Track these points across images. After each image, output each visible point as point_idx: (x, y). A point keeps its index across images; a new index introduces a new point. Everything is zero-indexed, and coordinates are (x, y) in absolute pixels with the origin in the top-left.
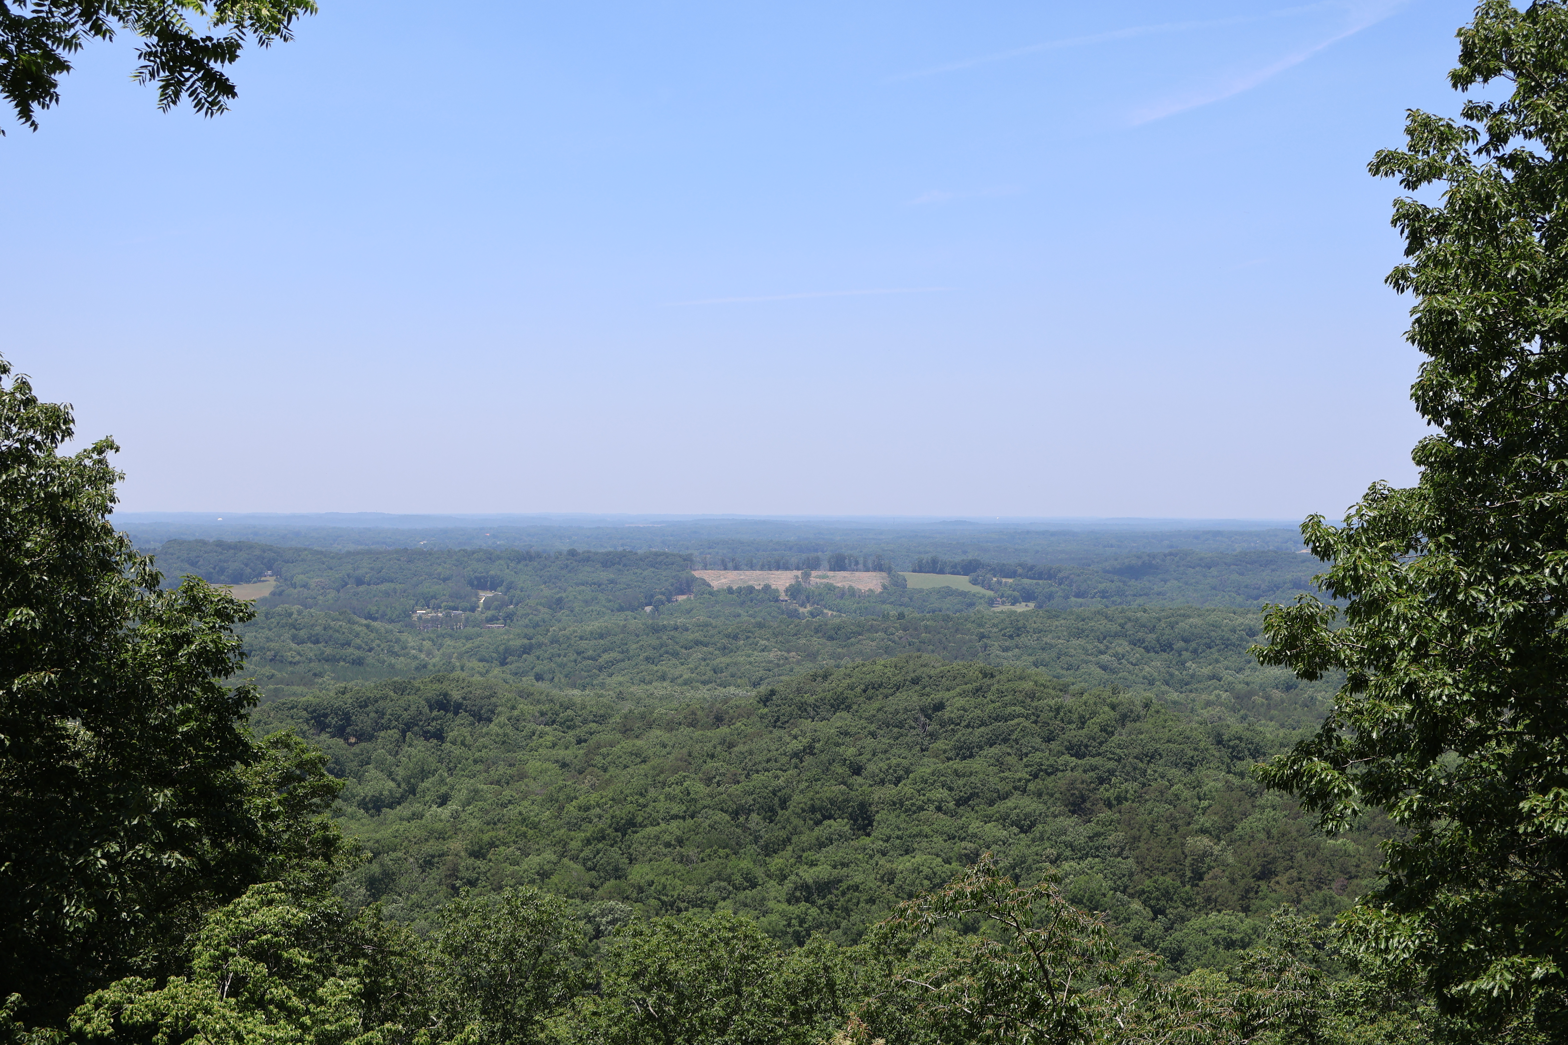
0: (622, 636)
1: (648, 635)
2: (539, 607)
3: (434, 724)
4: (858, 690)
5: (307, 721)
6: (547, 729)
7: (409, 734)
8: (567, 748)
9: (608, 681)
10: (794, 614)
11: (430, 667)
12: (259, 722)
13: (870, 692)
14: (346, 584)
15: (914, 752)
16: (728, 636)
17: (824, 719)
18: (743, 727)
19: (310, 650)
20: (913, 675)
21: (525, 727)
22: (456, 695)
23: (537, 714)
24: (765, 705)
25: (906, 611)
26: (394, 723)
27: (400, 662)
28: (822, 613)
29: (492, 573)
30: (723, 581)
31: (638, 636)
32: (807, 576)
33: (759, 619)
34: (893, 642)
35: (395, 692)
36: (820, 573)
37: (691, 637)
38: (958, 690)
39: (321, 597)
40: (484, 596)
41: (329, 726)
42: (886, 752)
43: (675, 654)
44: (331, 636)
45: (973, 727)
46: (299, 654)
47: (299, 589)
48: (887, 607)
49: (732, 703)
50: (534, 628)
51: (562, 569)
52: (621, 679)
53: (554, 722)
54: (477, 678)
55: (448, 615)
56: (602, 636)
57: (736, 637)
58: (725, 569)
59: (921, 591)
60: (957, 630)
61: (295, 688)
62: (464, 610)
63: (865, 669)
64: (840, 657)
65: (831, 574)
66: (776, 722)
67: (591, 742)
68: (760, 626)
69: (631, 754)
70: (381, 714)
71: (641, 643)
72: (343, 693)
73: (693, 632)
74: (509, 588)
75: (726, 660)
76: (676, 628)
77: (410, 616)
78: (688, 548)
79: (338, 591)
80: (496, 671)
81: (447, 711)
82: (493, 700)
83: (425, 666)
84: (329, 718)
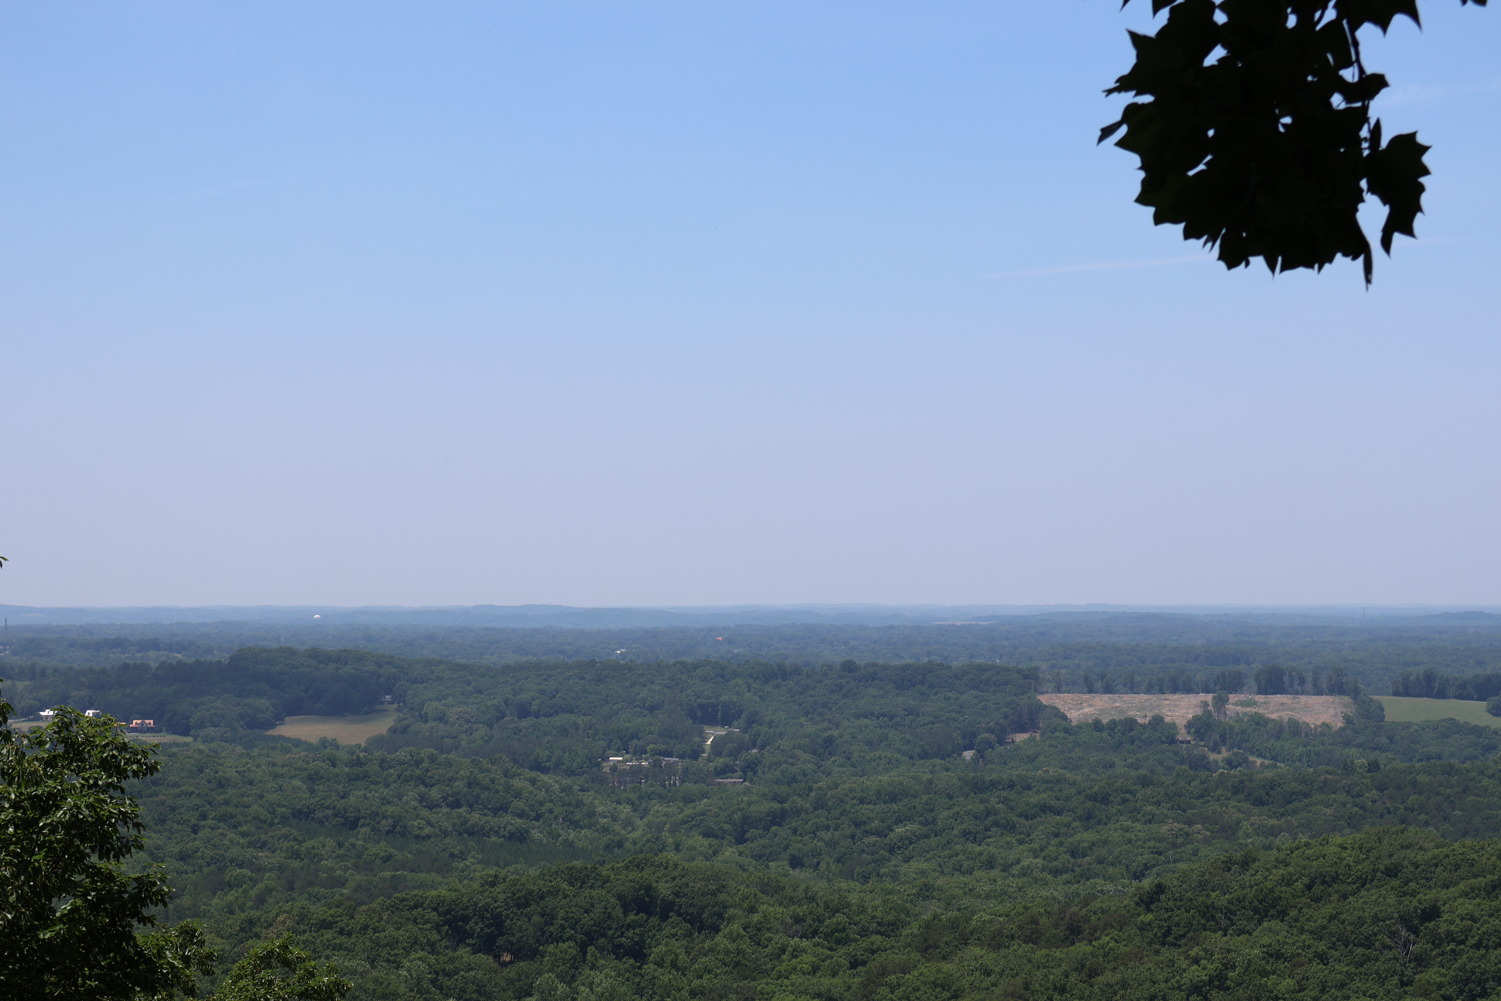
0: (925, 797)
1: (967, 795)
2: (798, 752)
3: (630, 933)
4: (1299, 885)
5: (438, 927)
6: (805, 943)
7: (591, 949)
8: (834, 974)
9: (904, 868)
10: (1200, 764)
11: (628, 845)
12: (365, 927)
13: (1318, 888)
14: (503, 715)
15: (1388, 986)
16: (1093, 798)
17: (1241, 932)
18: (1112, 944)
19: (443, 817)
20: (1387, 862)
21: (770, 940)
22: (664, 889)
23: (789, 920)
24: (1149, 910)
25: (1382, 758)
26: (570, 932)
27: (582, 837)
28: (1246, 761)
29: (725, 698)
30: (1087, 710)
31: (951, 798)
32: (1220, 702)
33: (1142, 772)
34: (1362, 808)
35: (571, 884)
36: (1242, 697)
37: (1035, 799)
38: (1462, 886)
39: (464, 736)
40: (712, 735)
41: (471, 936)
42: (1342, 985)
43: (1011, 828)
44: (478, 797)
45: (1487, 948)
46: (429, 823)
47: (431, 723)
48: (1353, 751)
49: (1096, 905)
50: (789, 784)
51: (833, 691)
52: (924, 866)
53: (815, 933)
54: (700, 863)
55: (657, 764)
56: (894, 798)
57: (1105, 800)
58: (1091, 691)
59: (1407, 726)
60: (1466, 790)
61: (423, 875)
62: (681, 756)
63: (1309, 852)
64: (1274, 832)
65: (1260, 698)
66: (1165, 936)
67: (870, 965)
68: (1144, 782)
69: (935, 984)
70: (549, 917)
71: (956, 809)
72: (493, 884)
73: (1038, 792)
74: (750, 723)
75: (1089, 836)
76: (1011, 786)
77: (598, 765)
78: (1031, 659)
79: (491, 726)
80: (729, 852)
81: (650, 914)
82: (722, 897)
83: (620, 844)
84: (471, 924)
